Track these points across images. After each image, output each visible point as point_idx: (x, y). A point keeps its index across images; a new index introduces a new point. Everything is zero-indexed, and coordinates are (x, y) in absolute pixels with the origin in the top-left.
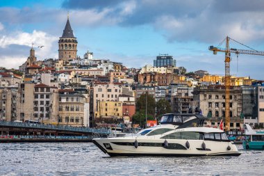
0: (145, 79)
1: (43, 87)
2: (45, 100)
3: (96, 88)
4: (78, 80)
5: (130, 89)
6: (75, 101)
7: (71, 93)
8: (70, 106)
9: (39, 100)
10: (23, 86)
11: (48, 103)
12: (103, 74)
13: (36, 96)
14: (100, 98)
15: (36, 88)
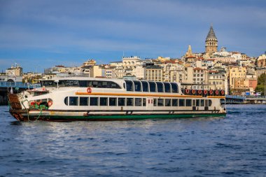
0: (262, 63)
1: (199, 70)
2: (200, 77)
3: (231, 70)
4: (219, 65)
5: (253, 70)
6: (216, 78)
7: (216, 73)
8: (216, 81)
9: (196, 78)
10: (186, 69)
11: (202, 79)
12: (235, 61)
13: (195, 76)
14: (234, 76)
15: (195, 70)
